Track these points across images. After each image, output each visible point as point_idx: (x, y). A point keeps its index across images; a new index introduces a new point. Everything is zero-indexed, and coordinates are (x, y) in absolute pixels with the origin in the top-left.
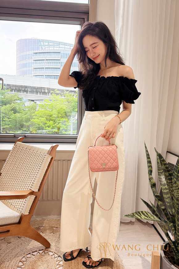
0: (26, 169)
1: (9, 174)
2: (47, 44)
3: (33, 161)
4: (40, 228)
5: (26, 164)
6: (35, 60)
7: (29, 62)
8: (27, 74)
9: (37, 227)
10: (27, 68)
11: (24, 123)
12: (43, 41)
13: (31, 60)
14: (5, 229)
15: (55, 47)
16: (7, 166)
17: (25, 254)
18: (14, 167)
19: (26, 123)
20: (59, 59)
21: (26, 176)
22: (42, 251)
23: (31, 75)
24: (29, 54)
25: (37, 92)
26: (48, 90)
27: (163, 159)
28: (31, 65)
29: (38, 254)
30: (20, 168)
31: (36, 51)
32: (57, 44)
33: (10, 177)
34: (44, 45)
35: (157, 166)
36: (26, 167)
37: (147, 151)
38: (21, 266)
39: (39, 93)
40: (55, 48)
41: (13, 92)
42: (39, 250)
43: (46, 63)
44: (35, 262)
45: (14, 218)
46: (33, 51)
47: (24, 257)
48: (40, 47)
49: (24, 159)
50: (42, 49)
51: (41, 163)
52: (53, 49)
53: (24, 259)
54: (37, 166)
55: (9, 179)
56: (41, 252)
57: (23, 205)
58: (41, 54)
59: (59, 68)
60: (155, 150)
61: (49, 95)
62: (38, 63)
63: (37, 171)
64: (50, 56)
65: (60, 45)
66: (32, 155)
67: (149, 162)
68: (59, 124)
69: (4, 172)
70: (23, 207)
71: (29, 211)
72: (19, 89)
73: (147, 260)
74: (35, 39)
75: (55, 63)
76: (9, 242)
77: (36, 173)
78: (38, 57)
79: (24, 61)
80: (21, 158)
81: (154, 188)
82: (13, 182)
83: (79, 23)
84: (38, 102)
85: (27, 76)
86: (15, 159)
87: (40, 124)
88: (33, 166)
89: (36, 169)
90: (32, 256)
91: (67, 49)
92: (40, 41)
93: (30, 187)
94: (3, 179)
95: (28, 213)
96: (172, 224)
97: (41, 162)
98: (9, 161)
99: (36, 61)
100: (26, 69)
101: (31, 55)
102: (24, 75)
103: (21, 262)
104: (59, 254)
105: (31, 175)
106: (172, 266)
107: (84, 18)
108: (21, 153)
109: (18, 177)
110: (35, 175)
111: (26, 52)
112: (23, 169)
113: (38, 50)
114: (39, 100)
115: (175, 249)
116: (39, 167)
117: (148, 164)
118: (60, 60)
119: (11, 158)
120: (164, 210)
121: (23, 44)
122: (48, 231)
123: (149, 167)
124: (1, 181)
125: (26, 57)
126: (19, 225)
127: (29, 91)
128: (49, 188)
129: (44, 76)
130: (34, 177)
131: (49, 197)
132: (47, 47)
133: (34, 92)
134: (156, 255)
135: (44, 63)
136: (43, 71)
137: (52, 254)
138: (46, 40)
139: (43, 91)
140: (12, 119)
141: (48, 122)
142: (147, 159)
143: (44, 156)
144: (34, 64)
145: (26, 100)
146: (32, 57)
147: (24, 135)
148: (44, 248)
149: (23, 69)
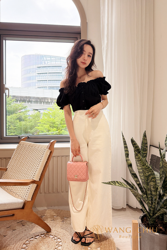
0: (28, 163)
1: (14, 169)
2: (49, 59)
4: (42, 217)
6: (38, 74)
7: (33, 75)
8: (32, 86)
9: (40, 216)
10: (32, 81)
11: (28, 130)
12: (46, 56)
13: (35, 73)
14: (11, 213)
15: (57, 62)
16: (12, 162)
17: (29, 238)
18: (19, 162)
19: (31, 130)
20: (61, 72)
21: (29, 169)
22: (44, 235)
23: (35, 87)
24: (33, 68)
25: (41, 102)
26: (51, 100)
28: (35, 77)
29: (40, 237)
30: (23, 162)
31: (40, 65)
32: (58, 58)
33: (15, 171)
34: (47, 60)
37: (124, 139)
38: (25, 247)
39: (43, 103)
41: (18, 103)
42: (41, 235)
43: (49, 76)
44: (37, 244)
45: (18, 203)
46: (36, 65)
47: (27, 240)
48: (43, 61)
49: (27, 155)
50: (45, 63)
51: (41, 157)
52: (55, 63)
53: (27, 242)
54: (38, 159)
55: (14, 173)
56: (42, 236)
57: (26, 193)
58: (44, 68)
61: (52, 105)
62: (41, 76)
63: (38, 164)
64: (52, 69)
65: (61, 60)
66: (34, 151)
68: (61, 130)
69: (10, 168)
72: (24, 100)
74: (39, 55)
75: (57, 76)
76: (14, 229)
78: (41, 71)
79: (29, 74)
80: (24, 154)
81: (131, 168)
82: (18, 175)
84: (42, 111)
85: (32, 88)
86: (19, 156)
87: (44, 131)
88: (35, 160)
89: (37, 162)
90: (35, 239)
92: (43, 56)
93: (32, 178)
94: (9, 174)
95: (30, 200)
96: (145, 195)
97: (42, 155)
99: (40, 75)
100: (30, 82)
101: (35, 69)
102: (29, 87)
103: (25, 244)
104: (59, 237)
105: (33, 168)
107: (77, 37)
108: (24, 150)
109: (22, 170)
110: (37, 167)
111: (30, 67)
112: (26, 163)
113: (41, 65)
114: (43, 109)
115: (148, 215)
116: (40, 160)
117: (124, 148)
118: (61, 73)
119: (16, 155)
120: (139, 185)
121: (27, 60)
122: (49, 219)
123: (126, 151)
124: (7, 175)
125: (30, 71)
126: (23, 210)
127: (34, 101)
128: (50, 182)
129: (47, 87)
130: (36, 169)
131: (50, 190)
132: (49, 61)
133: (38, 102)
134: (135, 222)
135: (47, 75)
136: (47, 83)
137: (53, 237)
138: (48, 56)
139: (46, 100)
140: (17, 126)
141: (52, 129)
142: (124, 145)
143: (44, 151)
144: (37, 77)
145: (31, 110)
146: (36, 71)
147: (28, 136)
148: (45, 233)
149: (27, 81)
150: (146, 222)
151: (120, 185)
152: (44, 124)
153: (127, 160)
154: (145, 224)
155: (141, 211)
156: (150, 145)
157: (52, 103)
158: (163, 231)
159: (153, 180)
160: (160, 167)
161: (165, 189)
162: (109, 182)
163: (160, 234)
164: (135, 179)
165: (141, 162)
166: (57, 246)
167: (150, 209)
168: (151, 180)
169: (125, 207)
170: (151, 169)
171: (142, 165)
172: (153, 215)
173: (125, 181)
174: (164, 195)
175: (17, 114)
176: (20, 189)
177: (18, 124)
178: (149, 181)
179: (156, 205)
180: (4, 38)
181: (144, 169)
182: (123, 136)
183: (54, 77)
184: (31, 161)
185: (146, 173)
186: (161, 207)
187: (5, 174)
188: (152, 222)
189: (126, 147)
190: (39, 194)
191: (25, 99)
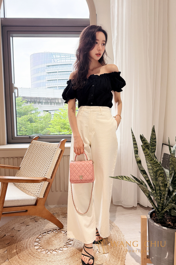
0: (40, 162)
1: (27, 167)
2: (59, 56)
3: (46, 154)
5: (40, 157)
7: (43, 75)
8: (42, 86)
10: (41, 81)
11: (39, 131)
12: (55, 54)
13: (44, 73)
15: (67, 59)
16: (25, 161)
17: (41, 233)
18: (31, 161)
19: (42, 131)
20: (71, 70)
21: (41, 167)
23: (45, 87)
24: (42, 67)
25: (51, 103)
26: (61, 100)
27: (143, 139)
28: (44, 77)
29: (52, 232)
30: (36, 161)
31: (49, 64)
32: (68, 56)
33: (27, 170)
34: (56, 58)
36: (41, 160)
37: (133, 135)
38: (38, 241)
39: (53, 103)
40: (67, 61)
41: (28, 103)
42: (53, 230)
43: (59, 75)
44: (50, 238)
46: (46, 64)
48: (53, 60)
49: (39, 154)
50: (54, 62)
51: (52, 155)
52: (65, 61)
53: (40, 236)
54: (50, 158)
55: (27, 172)
56: (55, 231)
57: (38, 190)
58: (53, 67)
61: (62, 105)
62: (51, 75)
63: (50, 162)
64: (62, 68)
65: (71, 57)
66: (46, 150)
69: (22, 167)
70: (39, 192)
71: (44, 195)
72: (34, 100)
74: (48, 53)
75: (67, 74)
76: (27, 225)
77: (49, 164)
78: (51, 70)
79: (38, 74)
80: (36, 153)
84: (53, 112)
85: (42, 88)
86: (31, 155)
88: (46, 159)
89: (48, 161)
90: (47, 234)
92: (52, 54)
93: (44, 176)
94: (22, 172)
95: (43, 197)
96: (154, 191)
99: (49, 74)
100: (40, 82)
101: (44, 68)
102: (39, 88)
103: (38, 238)
105: (44, 166)
106: (154, 224)
108: (36, 149)
109: (34, 169)
110: (48, 165)
111: (39, 66)
112: (38, 162)
113: (51, 63)
114: (53, 110)
115: (157, 211)
116: (51, 159)
119: (28, 154)
120: (148, 181)
121: (36, 58)
122: (61, 216)
123: (135, 147)
124: (20, 174)
125: (39, 70)
126: (35, 206)
127: (44, 102)
128: (61, 181)
129: (58, 87)
130: (47, 167)
131: (61, 189)
132: (59, 59)
133: (49, 103)
134: (144, 218)
135: (57, 75)
136: (57, 82)
137: (64, 232)
138: (58, 53)
139: (57, 101)
140: (29, 128)
141: (63, 130)
142: (133, 141)
143: (55, 149)
144: (47, 76)
145: (41, 111)
146: (46, 70)
148: (58, 229)
149: (37, 81)
150: (154, 218)
151: (128, 180)
152: (56, 125)
153: (136, 157)
154: (154, 220)
156: (163, 144)
157: (62, 104)
158: (171, 226)
159: (161, 175)
160: (170, 163)
161: (174, 184)
162: (117, 177)
163: (168, 228)
164: (144, 176)
165: (148, 156)
166: (69, 241)
167: (159, 204)
168: (159, 175)
169: (136, 205)
170: (159, 164)
171: (149, 160)
172: (162, 211)
173: (135, 178)
174: (173, 191)
175: (28, 116)
176: (33, 187)
177: (29, 125)
178: (157, 177)
179: (165, 201)
180: (11, 34)
181: (152, 164)
182: (132, 132)
184: (43, 159)
185: (154, 168)
186: (169, 203)
187: (18, 173)
188: (161, 218)
189: (135, 144)
190: (50, 193)
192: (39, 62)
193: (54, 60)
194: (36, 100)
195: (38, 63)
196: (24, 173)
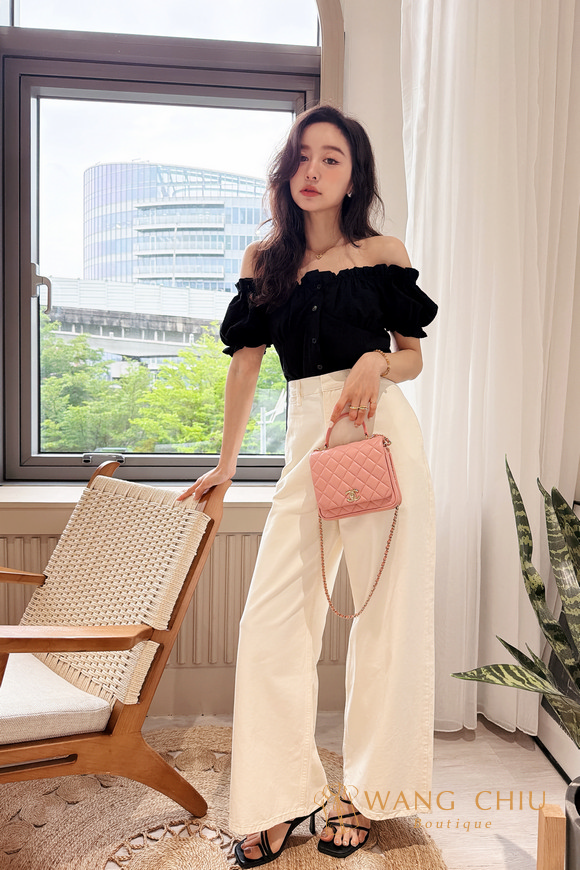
0: (126, 560)
1: (72, 578)
2: (181, 178)
3: (151, 534)
4: (170, 754)
5: (127, 544)
6: (145, 231)
7: (129, 236)
8: (119, 273)
9: (163, 751)
10: (119, 256)
12: (168, 169)
13: (129, 230)
14: (63, 749)
15: (207, 189)
16: (64, 553)
17: (127, 837)
18: (89, 555)
20: (222, 226)
21: (129, 581)
22: (182, 827)
23: (129, 278)
24: (124, 210)
25: (150, 332)
26: (185, 324)
27: (565, 505)
28: (129, 244)
29: (168, 835)
30: (107, 557)
31: (147, 201)
32: (213, 178)
33: (74, 589)
34: (172, 183)
35: (546, 535)
36: (128, 554)
37: (514, 486)
39: (156, 333)
40: (207, 193)
41: (73, 332)
42: (172, 825)
43: (179, 238)
44: (159, 861)
45: (93, 714)
46: (135, 202)
47: (123, 845)
48: (159, 188)
49: (120, 530)
50: (166, 195)
51: (175, 540)
52: (200, 193)
53: (122, 853)
54: (165, 547)
55: (71, 595)
56: (176, 829)
57: (118, 673)
58: (160, 211)
59: (222, 255)
60: (540, 486)
61: (187, 341)
62: (153, 238)
63: (164, 565)
64: (190, 216)
65: (223, 182)
66: (147, 514)
67: (523, 521)
69: (54, 574)
70: (120, 679)
71: (141, 692)
72: (92, 321)
73: (520, 850)
74: (144, 165)
75: (207, 238)
76: (70, 801)
77: (162, 571)
78: (153, 221)
79: (109, 232)
80: (109, 527)
81: (539, 602)
82: (87, 604)
83: (288, 104)
84: (153, 362)
85: (119, 280)
86: (89, 530)
87: (161, 432)
88: (150, 550)
89: (159, 559)
90: (149, 842)
91: (244, 195)
92: (158, 168)
93: (141, 617)
94: (51, 596)
95: (136, 701)
97: (177, 534)
98: (71, 537)
99: (147, 234)
100: (114, 260)
101: (130, 214)
102: (109, 279)
103: (113, 860)
105: (144, 579)
107: (304, 89)
108: (110, 512)
109: (101, 585)
110: (159, 578)
111: (114, 206)
112: (119, 561)
113: (153, 199)
114: (156, 356)
116: (170, 552)
117: (517, 525)
118: (222, 230)
119: (77, 527)
121: (104, 181)
122: (197, 765)
123: (521, 534)
124: (44, 602)
125: (114, 222)
126: (106, 737)
127: (125, 328)
128: (199, 626)
129: (173, 280)
130: (156, 584)
131: (199, 656)
132: (181, 187)
133: (140, 330)
134: (552, 815)
135: (172, 238)
136: (171, 263)
137: (213, 834)
138: (177, 168)
139: (169, 326)
142: (515, 510)
143: (186, 517)
144: (138, 241)
145: (115, 357)
146: (134, 219)
147: (118, 457)
148: (187, 818)
149: (104, 258)
151: (520, 683)
152: (162, 407)
153: (526, 574)
155: (531, 742)
157: (188, 337)
162: (479, 671)
169: (473, 724)
180: (32, 88)
182: (511, 474)
183: (196, 242)
184: (136, 552)
187: (39, 597)
191: (95, 319)
192: (114, 195)
193: (163, 188)
194: (99, 319)
195: (109, 197)
196: (62, 601)
